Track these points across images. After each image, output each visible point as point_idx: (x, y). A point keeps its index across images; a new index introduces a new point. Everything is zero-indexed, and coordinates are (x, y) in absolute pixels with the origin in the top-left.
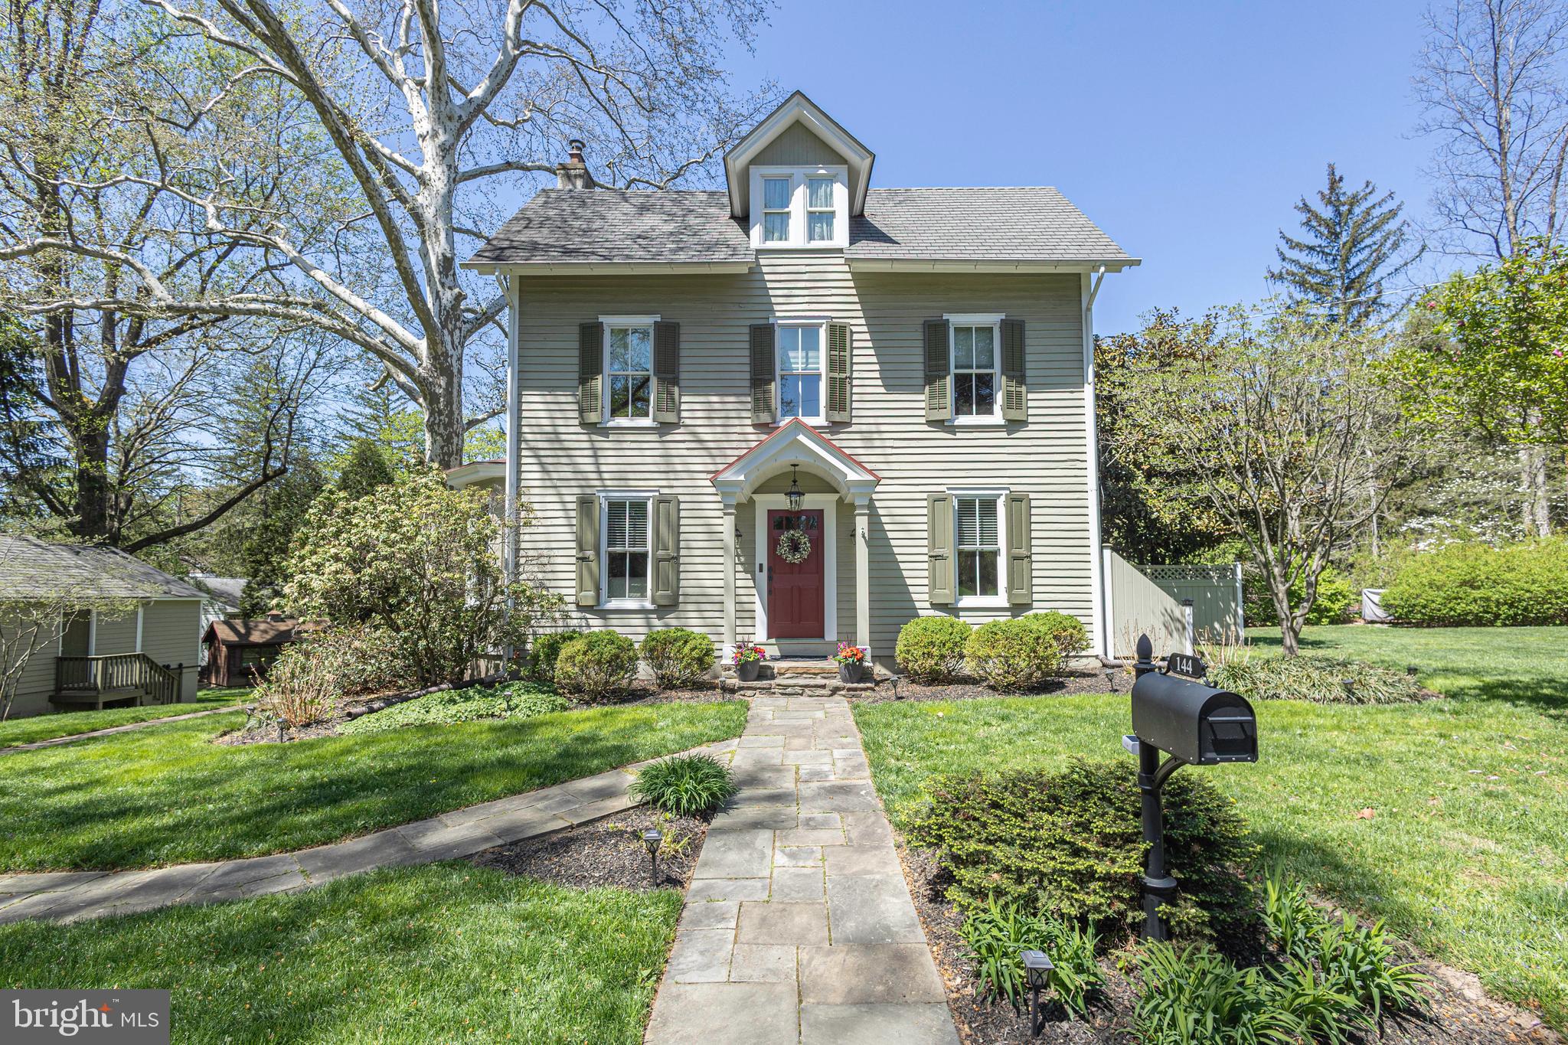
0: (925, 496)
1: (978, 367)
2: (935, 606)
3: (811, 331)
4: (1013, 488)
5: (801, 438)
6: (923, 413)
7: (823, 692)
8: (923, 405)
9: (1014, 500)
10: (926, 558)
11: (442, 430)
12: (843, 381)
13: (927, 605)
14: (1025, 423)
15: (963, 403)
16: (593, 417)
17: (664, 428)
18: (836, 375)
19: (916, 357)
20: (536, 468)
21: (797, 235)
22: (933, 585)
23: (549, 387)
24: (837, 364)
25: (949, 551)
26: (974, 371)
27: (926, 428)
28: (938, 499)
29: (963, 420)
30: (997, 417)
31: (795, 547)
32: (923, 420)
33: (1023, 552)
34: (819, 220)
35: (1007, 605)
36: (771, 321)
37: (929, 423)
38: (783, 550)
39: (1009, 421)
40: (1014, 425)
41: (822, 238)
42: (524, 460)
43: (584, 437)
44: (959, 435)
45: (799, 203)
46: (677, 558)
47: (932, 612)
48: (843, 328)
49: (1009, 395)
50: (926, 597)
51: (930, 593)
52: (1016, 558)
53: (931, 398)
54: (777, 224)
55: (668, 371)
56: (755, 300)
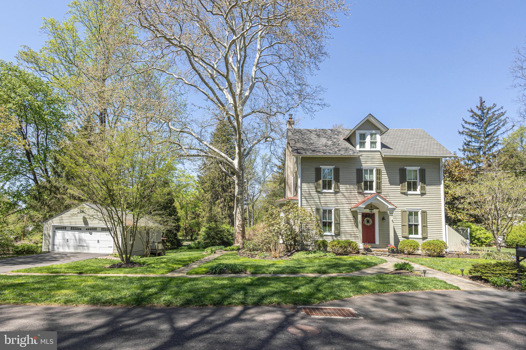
0: (400, 210)
1: (413, 180)
2: (403, 237)
3: (371, 171)
4: (422, 209)
5: (378, 198)
6: (399, 190)
7: (386, 255)
8: (399, 189)
9: (423, 212)
10: (401, 225)
11: (241, 185)
12: (380, 182)
13: (401, 237)
14: (425, 194)
15: (409, 189)
16: (319, 190)
17: (336, 193)
18: (378, 181)
19: (398, 177)
20: (305, 201)
21: (368, 146)
22: (403, 232)
23: (308, 182)
24: (379, 178)
25: (407, 224)
26: (412, 181)
27: (400, 194)
28: (403, 212)
29: (409, 192)
30: (418, 192)
31: (368, 222)
32: (400, 192)
33: (425, 225)
34: (373, 143)
35: (421, 237)
36: (362, 168)
37: (401, 193)
38: (365, 223)
39: (422, 193)
40: (422, 194)
41: (373, 148)
42: (303, 199)
43: (317, 194)
44: (409, 196)
45: (368, 139)
46: (340, 223)
47: (402, 238)
48: (380, 170)
49: (422, 187)
50: (401, 235)
51: (402, 234)
52: (424, 226)
53: (402, 187)
54: (362, 144)
55: (337, 179)
56: (358, 163)
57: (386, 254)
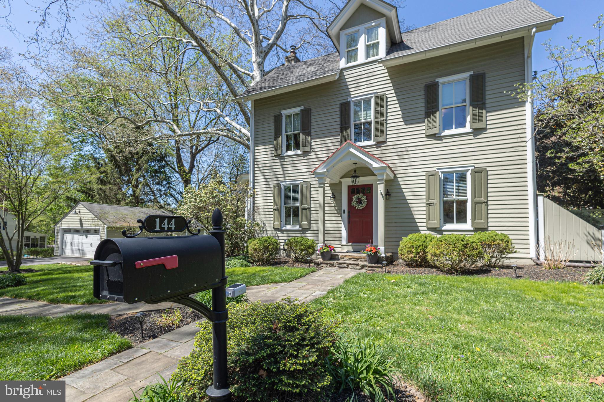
0: (424, 173)
1: (455, 104)
2: (429, 229)
3: (367, 102)
4: (476, 166)
5: (351, 150)
6: (424, 132)
7: (357, 267)
8: (424, 128)
9: (476, 172)
10: (425, 205)
12: (382, 122)
13: (425, 228)
14: (485, 129)
15: (447, 125)
16: (279, 152)
17: (306, 153)
18: (379, 120)
19: (421, 104)
20: (260, 175)
21: (361, 57)
22: (428, 219)
23: (264, 142)
24: (379, 114)
25: (436, 200)
26: (454, 106)
27: (426, 139)
28: (430, 175)
29: (447, 132)
30: (468, 129)
31: (359, 201)
32: (424, 135)
33: (482, 200)
34: (372, 48)
35: (472, 229)
36: (349, 100)
37: (427, 136)
38: (354, 203)
39: (474, 129)
40: (477, 132)
41: (374, 56)
42: (256, 172)
43: (277, 161)
44: (444, 141)
45: (362, 43)
46: (310, 208)
47: (427, 232)
48: (382, 97)
49: (474, 115)
50: (425, 224)
51: (427, 222)
52: (476, 203)
53: (428, 123)
54: (351, 55)
55: (307, 129)
56: (343, 92)
57: (358, 265)
